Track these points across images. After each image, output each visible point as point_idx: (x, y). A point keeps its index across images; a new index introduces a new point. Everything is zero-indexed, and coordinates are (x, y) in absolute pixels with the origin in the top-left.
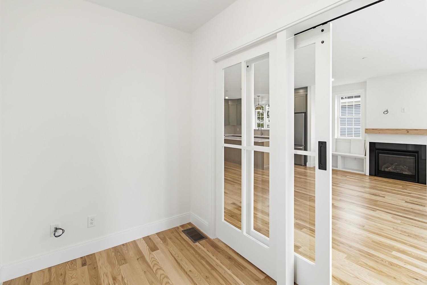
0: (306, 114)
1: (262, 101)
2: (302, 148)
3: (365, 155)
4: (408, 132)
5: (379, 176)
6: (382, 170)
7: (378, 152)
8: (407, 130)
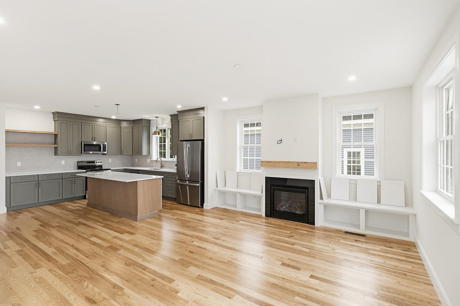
0: (203, 141)
1: (163, 124)
2: (198, 185)
3: (262, 193)
4: (299, 165)
5: (275, 217)
6: (278, 209)
7: (273, 188)
8: (298, 163)
